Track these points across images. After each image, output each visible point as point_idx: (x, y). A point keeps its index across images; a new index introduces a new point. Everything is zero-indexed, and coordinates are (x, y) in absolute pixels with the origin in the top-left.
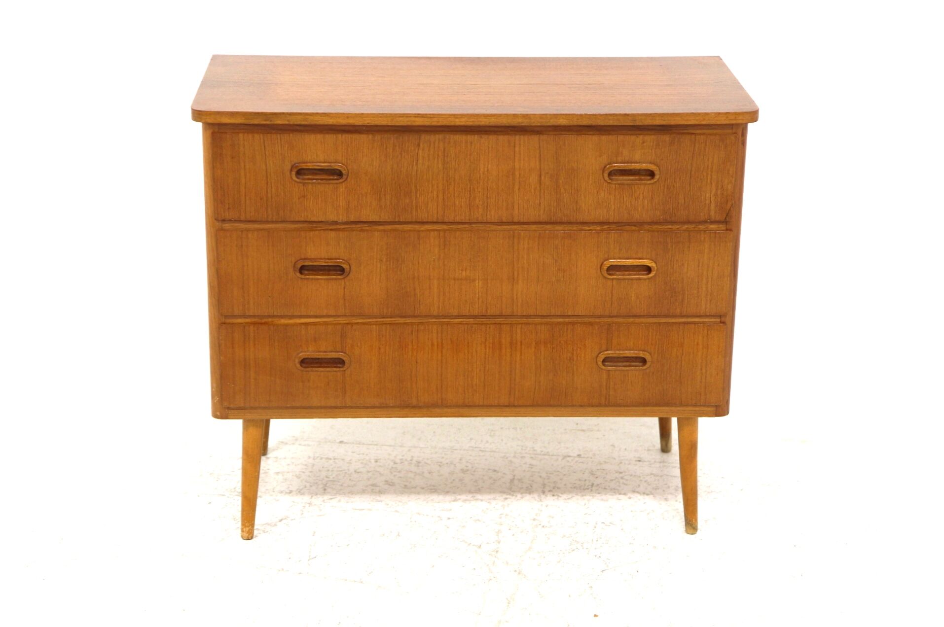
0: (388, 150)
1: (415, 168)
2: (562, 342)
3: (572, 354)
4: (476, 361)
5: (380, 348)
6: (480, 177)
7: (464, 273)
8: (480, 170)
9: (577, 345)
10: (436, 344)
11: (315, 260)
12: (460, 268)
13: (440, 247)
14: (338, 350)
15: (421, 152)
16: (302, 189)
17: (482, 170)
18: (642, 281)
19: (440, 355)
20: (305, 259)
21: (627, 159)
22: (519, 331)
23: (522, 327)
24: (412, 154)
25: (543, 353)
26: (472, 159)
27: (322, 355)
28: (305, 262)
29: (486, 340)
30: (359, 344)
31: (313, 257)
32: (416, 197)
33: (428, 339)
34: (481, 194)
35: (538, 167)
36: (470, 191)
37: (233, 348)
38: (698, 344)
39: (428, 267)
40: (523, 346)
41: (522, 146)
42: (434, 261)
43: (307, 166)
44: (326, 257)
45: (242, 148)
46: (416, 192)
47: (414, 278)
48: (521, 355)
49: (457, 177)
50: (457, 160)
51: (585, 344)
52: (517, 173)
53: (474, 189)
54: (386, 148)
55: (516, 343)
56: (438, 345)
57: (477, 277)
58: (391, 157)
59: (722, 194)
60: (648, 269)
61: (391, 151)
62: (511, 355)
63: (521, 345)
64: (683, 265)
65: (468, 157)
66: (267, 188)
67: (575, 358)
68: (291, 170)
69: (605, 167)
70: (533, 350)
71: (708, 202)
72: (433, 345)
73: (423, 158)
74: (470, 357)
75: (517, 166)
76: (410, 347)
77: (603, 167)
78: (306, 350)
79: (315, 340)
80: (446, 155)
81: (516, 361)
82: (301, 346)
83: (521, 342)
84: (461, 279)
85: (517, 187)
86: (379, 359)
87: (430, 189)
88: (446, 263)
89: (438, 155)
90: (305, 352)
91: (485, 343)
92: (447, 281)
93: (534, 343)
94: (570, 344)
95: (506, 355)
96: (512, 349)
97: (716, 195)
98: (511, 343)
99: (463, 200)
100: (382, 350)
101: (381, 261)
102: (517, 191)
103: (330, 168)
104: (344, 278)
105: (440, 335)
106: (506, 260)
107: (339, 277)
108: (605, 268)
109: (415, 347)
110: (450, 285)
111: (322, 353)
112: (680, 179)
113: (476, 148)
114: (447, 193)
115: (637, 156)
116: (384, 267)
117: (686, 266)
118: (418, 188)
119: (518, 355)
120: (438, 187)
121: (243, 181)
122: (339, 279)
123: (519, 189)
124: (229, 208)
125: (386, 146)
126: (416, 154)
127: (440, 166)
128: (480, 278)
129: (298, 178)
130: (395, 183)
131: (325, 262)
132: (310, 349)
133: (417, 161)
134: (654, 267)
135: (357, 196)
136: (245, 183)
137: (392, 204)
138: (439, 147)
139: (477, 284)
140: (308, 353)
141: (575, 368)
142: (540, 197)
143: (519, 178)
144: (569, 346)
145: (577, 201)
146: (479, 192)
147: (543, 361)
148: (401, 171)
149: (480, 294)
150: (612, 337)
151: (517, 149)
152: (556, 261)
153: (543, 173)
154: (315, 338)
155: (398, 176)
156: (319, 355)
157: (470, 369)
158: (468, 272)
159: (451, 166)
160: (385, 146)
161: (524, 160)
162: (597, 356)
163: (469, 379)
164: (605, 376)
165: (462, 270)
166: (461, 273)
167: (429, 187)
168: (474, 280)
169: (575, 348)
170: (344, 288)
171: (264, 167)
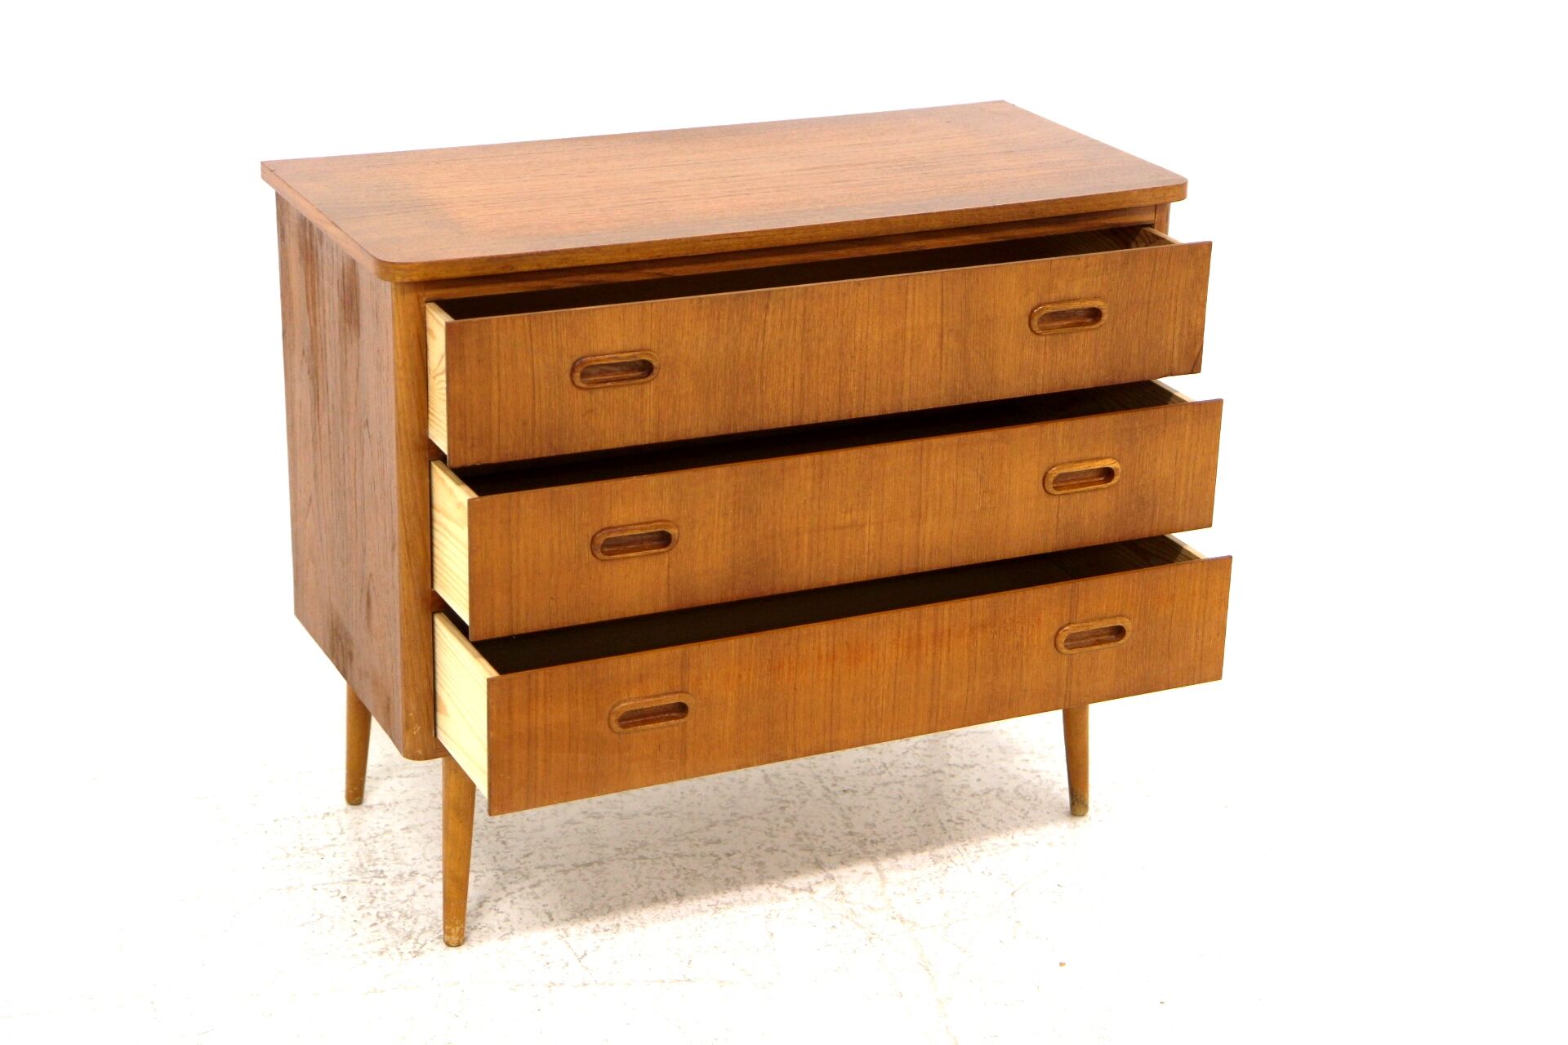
0: (721, 320)
1: (760, 344)
2: (1008, 621)
3: (1022, 637)
4: (884, 673)
5: (740, 676)
6: (855, 348)
7: (848, 516)
8: (855, 335)
9: (1029, 622)
10: (824, 654)
11: (624, 527)
12: (843, 510)
13: (813, 481)
14: (676, 690)
15: (769, 318)
16: (588, 400)
17: (859, 335)
18: (1100, 492)
19: (830, 672)
20: (609, 528)
21: (1063, 295)
22: (946, 612)
23: (950, 607)
24: (756, 323)
25: (979, 643)
26: (844, 321)
27: (653, 703)
28: (609, 533)
29: (899, 636)
30: (709, 675)
31: (621, 523)
32: (762, 391)
33: (814, 649)
34: (856, 373)
35: (939, 322)
36: (841, 372)
37: (510, 713)
38: (1194, 593)
39: (795, 515)
40: (952, 637)
41: (917, 290)
42: (805, 503)
43: (598, 360)
44: (642, 520)
45: (494, 344)
46: (762, 382)
47: (773, 537)
48: (948, 651)
49: (822, 352)
50: (823, 324)
51: (1039, 620)
52: (909, 335)
53: (846, 368)
54: (718, 319)
55: (942, 634)
56: (827, 655)
57: (868, 521)
58: (725, 331)
59: (1189, 333)
60: (1108, 474)
61: (726, 320)
62: (934, 654)
63: (949, 634)
64: (1156, 460)
65: (839, 317)
66: (534, 405)
67: (1025, 643)
68: (573, 370)
69: (1032, 311)
70: (966, 640)
71: (1169, 347)
72: (820, 657)
73: (773, 326)
74: (874, 667)
75: (909, 324)
76: (786, 666)
77: (1030, 311)
78: (626, 697)
79: (641, 679)
80: (807, 318)
81: (941, 663)
82: (619, 692)
83: (949, 631)
84: (844, 527)
85: (907, 357)
86: (739, 693)
87: (783, 376)
88: (822, 504)
89: (795, 319)
90: (625, 701)
91: (898, 640)
92: (823, 533)
93: (967, 631)
94: (1018, 622)
95: (927, 654)
96: (935, 644)
97: (1181, 335)
98: (935, 635)
99: (830, 387)
100: (744, 678)
101: (726, 514)
102: (908, 362)
103: (633, 359)
104: (668, 551)
105: (831, 639)
106: (910, 488)
107: (662, 550)
108: (1051, 480)
109: (794, 664)
110: (827, 538)
111: (652, 699)
112: (1134, 317)
113: (851, 302)
114: (806, 378)
115: (1076, 291)
116: (730, 524)
117: (1159, 461)
118: (765, 375)
119: (944, 653)
120: (793, 371)
121: (495, 397)
122: (663, 552)
123: (911, 359)
124: (473, 446)
125: (719, 314)
126: (763, 321)
127: (798, 337)
128: (872, 520)
129: (584, 382)
130: (731, 373)
131: (642, 529)
132: (633, 695)
133: (765, 332)
134: (1117, 470)
135: (672, 401)
136: (499, 401)
137: (725, 406)
138: (796, 307)
139: (867, 532)
140: (631, 703)
141: (1024, 658)
142: (941, 368)
143: (912, 342)
144: (1017, 625)
145: (992, 369)
146: (854, 371)
147: (979, 655)
148: (739, 352)
149: (871, 547)
150: (1078, 601)
151: (910, 297)
152: (981, 479)
153: (946, 330)
154: (641, 676)
155: (734, 361)
156: (646, 703)
157: (874, 686)
158: (854, 514)
159: (813, 335)
160: (716, 313)
161: (919, 312)
162: (1057, 635)
163: (873, 702)
164: (1065, 663)
165: (845, 512)
166: (845, 518)
167: (781, 373)
168: (863, 526)
169: (1025, 628)
170: (669, 567)
171: (530, 371)
